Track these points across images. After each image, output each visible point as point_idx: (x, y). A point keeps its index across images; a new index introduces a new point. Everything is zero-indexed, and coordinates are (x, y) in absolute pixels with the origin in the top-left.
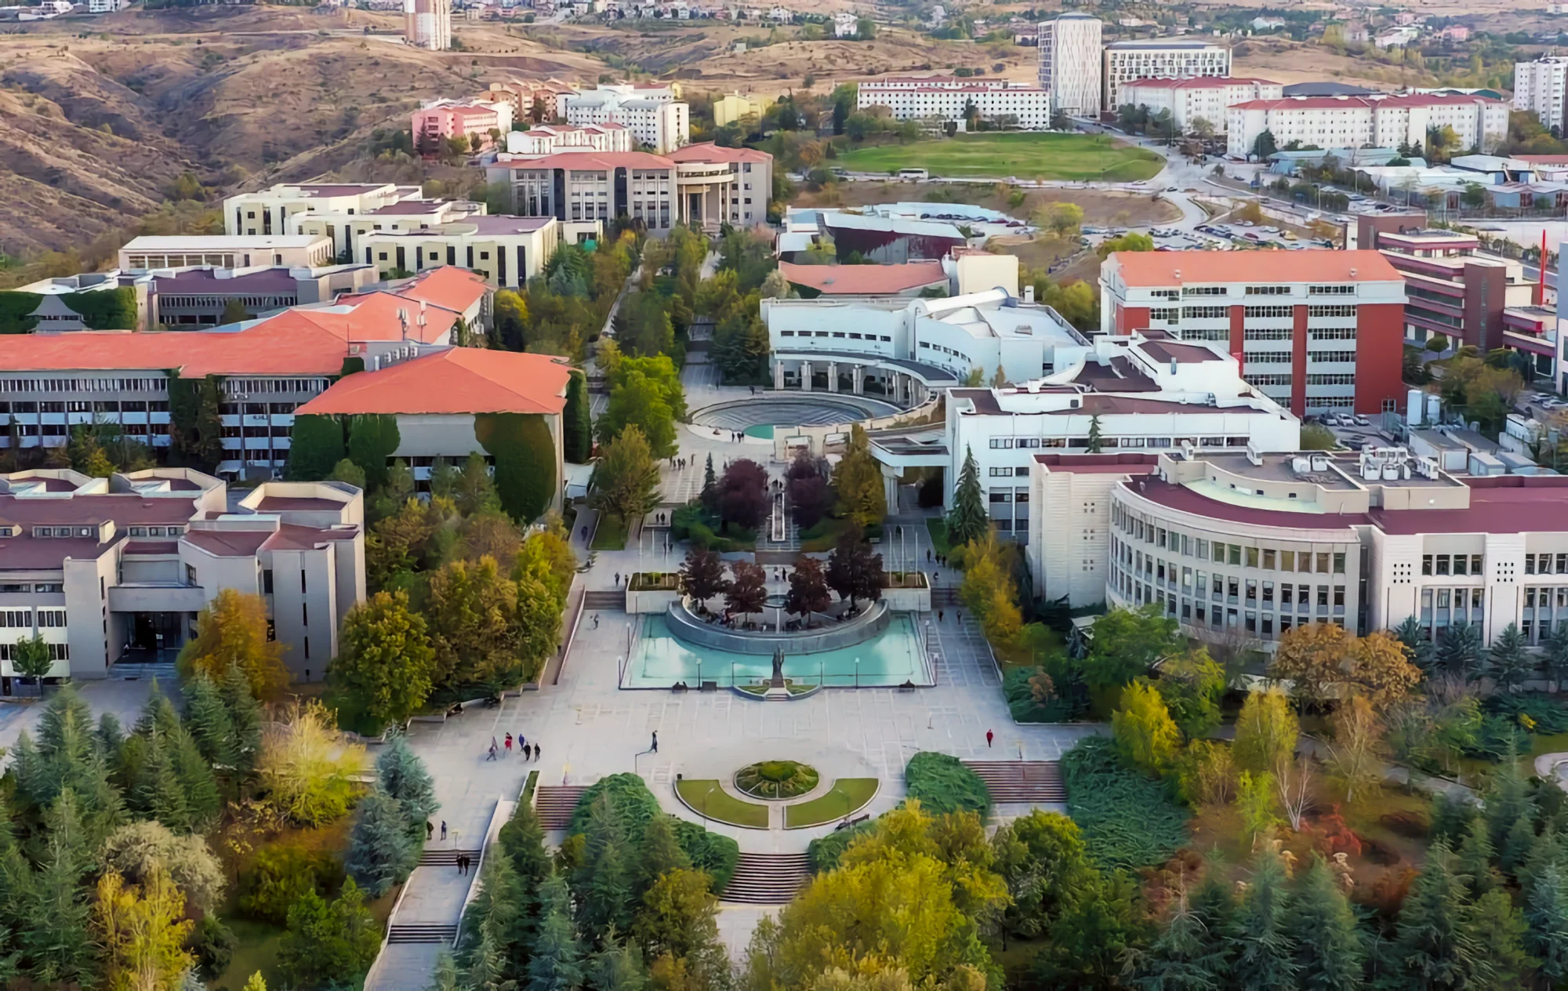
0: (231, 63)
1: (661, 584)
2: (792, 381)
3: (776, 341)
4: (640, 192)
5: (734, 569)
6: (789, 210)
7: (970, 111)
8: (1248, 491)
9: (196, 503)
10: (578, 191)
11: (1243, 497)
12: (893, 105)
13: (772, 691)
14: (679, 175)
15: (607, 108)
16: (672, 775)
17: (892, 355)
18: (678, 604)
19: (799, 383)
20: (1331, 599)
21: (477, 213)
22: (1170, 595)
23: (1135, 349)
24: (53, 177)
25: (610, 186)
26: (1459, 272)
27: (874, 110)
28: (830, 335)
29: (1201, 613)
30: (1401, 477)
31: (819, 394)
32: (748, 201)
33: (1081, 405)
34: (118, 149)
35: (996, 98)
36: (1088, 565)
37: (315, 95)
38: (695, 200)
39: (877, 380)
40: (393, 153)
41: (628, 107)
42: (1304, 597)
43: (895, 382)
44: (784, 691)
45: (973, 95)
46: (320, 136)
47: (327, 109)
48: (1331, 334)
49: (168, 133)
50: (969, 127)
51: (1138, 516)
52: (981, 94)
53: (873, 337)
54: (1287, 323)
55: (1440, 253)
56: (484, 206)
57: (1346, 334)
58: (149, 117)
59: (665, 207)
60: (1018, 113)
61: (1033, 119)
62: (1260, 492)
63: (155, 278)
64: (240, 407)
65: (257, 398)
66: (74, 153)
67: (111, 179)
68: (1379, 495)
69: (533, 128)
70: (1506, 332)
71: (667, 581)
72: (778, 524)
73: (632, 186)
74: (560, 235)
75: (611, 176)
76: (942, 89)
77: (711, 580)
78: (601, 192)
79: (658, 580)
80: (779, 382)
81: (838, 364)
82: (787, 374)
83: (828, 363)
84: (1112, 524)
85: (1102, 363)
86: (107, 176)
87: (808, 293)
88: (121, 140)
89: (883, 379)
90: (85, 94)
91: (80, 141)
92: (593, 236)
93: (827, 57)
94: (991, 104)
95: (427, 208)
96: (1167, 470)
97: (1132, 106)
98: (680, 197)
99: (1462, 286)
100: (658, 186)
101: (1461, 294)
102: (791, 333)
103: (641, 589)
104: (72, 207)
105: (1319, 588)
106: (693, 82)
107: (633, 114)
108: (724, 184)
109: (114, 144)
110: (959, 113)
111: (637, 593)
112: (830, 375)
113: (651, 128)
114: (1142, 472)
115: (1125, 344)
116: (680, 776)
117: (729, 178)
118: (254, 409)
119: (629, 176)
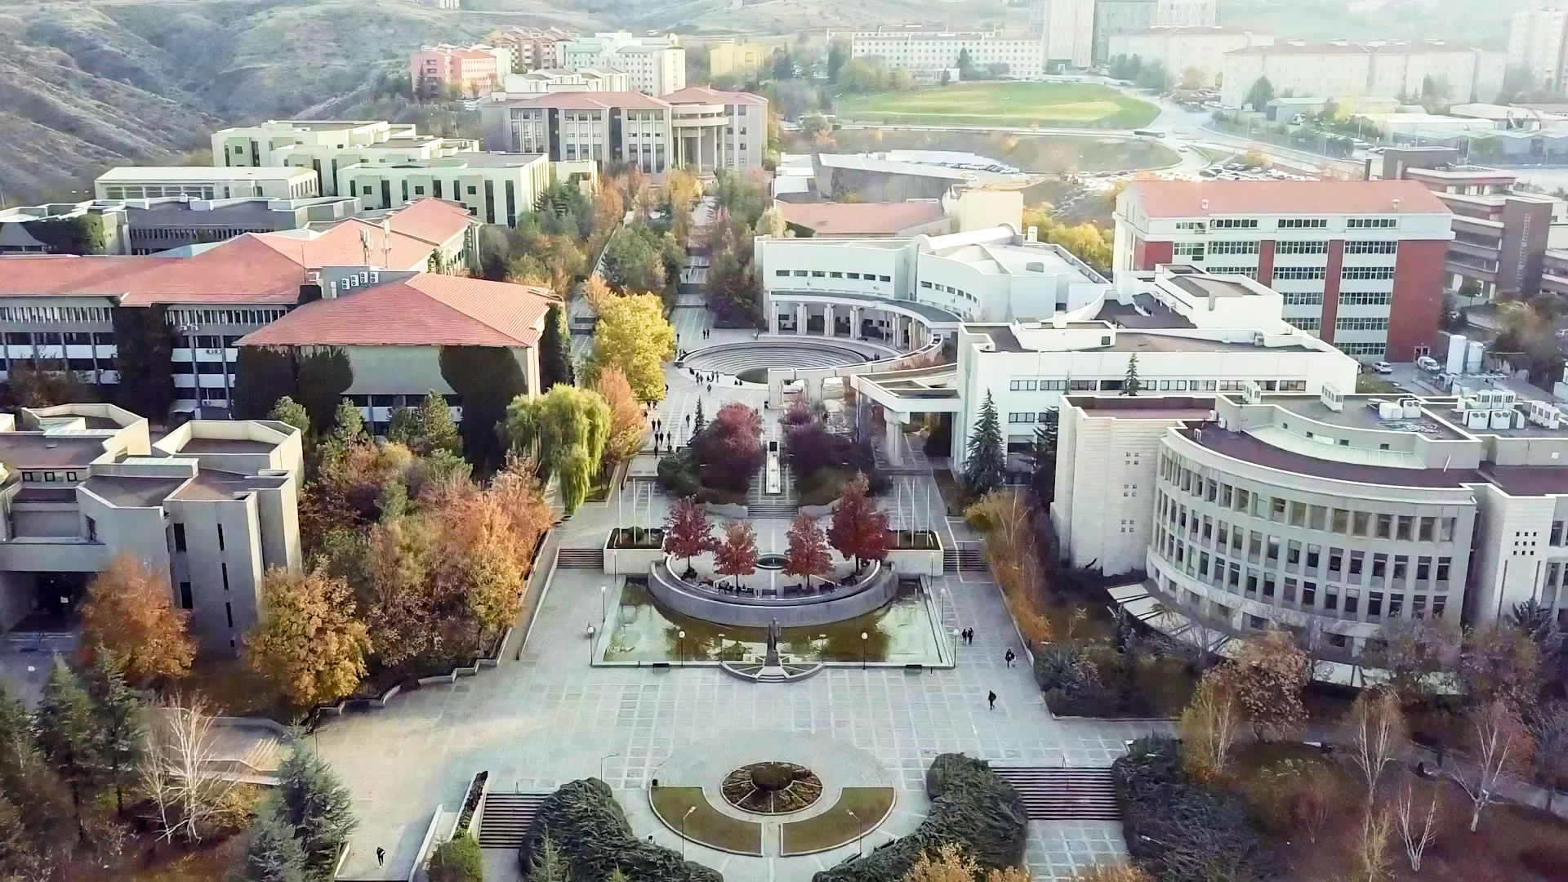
0: (250, 18)
1: (642, 542)
2: (787, 324)
3: (770, 282)
4: (635, 133)
5: (725, 526)
6: (784, 157)
7: (963, 61)
8: (1330, 441)
9: (105, 444)
10: (573, 133)
11: (1324, 448)
12: (887, 54)
13: (766, 670)
14: (674, 117)
15: (605, 54)
16: (645, 780)
17: (892, 297)
18: (661, 564)
19: (794, 328)
20: (1433, 573)
21: (468, 150)
22: (1233, 565)
23: (1163, 284)
24: (71, 126)
25: (604, 127)
26: (1498, 210)
27: (869, 60)
28: (827, 275)
29: (1269, 588)
30: (1513, 425)
31: (815, 339)
32: (742, 147)
33: (1113, 342)
34: (135, 101)
35: (990, 47)
36: (1127, 526)
37: (330, 51)
38: (690, 143)
39: (875, 324)
40: (392, 97)
41: (626, 53)
42: (1399, 571)
43: (895, 326)
44: (779, 670)
45: (967, 43)
46: (332, 90)
47: (339, 63)
48: (1367, 273)
49: (190, 88)
50: (963, 77)
51: (1196, 470)
52: (975, 43)
53: (872, 277)
54: (1320, 260)
55: (1474, 189)
56: (476, 143)
57: (1384, 273)
58: (168, 72)
59: (660, 150)
60: (1010, 62)
61: (1026, 69)
62: (1344, 443)
63: (127, 208)
64: (191, 340)
65: (209, 330)
66: (92, 103)
67: (129, 130)
68: (1490, 447)
69: (530, 71)
70: (1545, 276)
71: (649, 539)
72: (773, 476)
73: (627, 128)
74: (553, 175)
75: (605, 116)
76: (935, 38)
77: (697, 538)
78: (596, 134)
79: (639, 538)
80: (774, 325)
81: (835, 307)
82: (782, 317)
83: (824, 305)
84: (1160, 479)
85: (1123, 302)
86: (124, 127)
87: (803, 232)
88: (139, 91)
89: (882, 323)
90: (106, 47)
91: (98, 92)
92: (586, 177)
93: (821, 14)
94: (984, 54)
95: (418, 144)
96: (1225, 415)
97: (1123, 57)
98: (675, 140)
99: (1501, 225)
100: (651, 127)
101: (1498, 234)
102: (786, 273)
103: (619, 547)
104: (88, 155)
105: (1421, 559)
106: (691, 37)
107: (629, 60)
108: (719, 128)
109: (131, 95)
110: (954, 62)
111: (615, 551)
112: (826, 318)
113: (648, 75)
114: (1196, 417)
115: (1151, 280)
116: (655, 782)
117: (724, 121)
118: (205, 342)
119: (623, 117)
